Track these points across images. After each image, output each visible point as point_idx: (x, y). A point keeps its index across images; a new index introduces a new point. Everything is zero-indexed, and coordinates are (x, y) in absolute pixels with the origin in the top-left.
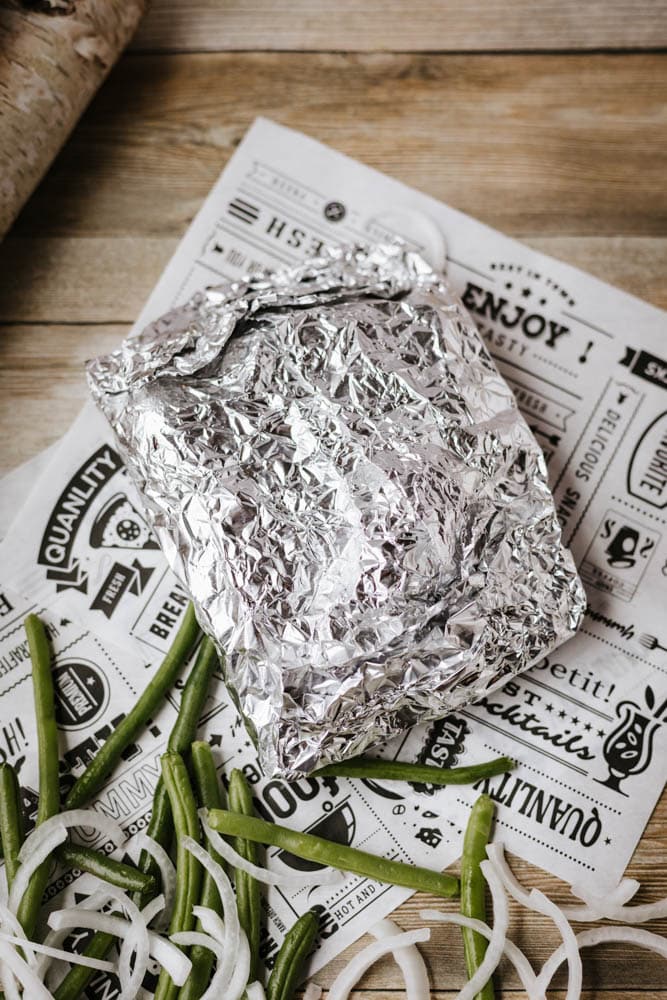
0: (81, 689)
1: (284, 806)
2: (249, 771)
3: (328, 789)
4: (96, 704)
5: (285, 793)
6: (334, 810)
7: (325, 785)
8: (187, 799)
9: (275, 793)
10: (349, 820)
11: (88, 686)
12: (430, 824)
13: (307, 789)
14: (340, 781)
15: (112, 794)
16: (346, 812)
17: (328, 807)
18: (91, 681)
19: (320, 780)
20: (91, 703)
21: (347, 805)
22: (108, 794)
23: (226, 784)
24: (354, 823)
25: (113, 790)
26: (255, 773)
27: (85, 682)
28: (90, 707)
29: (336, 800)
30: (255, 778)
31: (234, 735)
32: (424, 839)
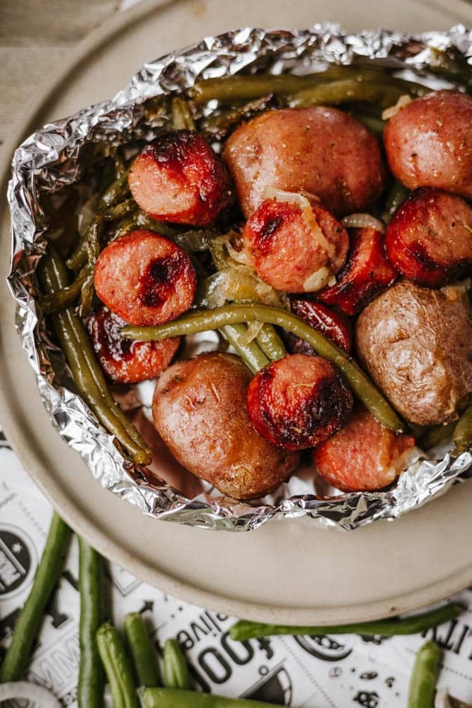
0: (7, 556)
1: (220, 672)
2: (183, 637)
3: (264, 653)
4: (23, 570)
5: (220, 658)
6: (270, 674)
7: (261, 648)
8: (124, 677)
9: (210, 660)
10: (285, 685)
11: (15, 554)
12: (368, 686)
13: (242, 653)
14: (275, 642)
15: (44, 666)
16: (282, 677)
17: (264, 671)
18: (17, 548)
19: (255, 643)
20: (18, 571)
21: (282, 669)
22: (40, 665)
23: (160, 651)
24: (290, 688)
25: (46, 660)
26: (189, 639)
27: (10, 548)
28: (18, 575)
29: (272, 664)
30: (189, 644)
31: (166, 599)
32: (361, 702)
